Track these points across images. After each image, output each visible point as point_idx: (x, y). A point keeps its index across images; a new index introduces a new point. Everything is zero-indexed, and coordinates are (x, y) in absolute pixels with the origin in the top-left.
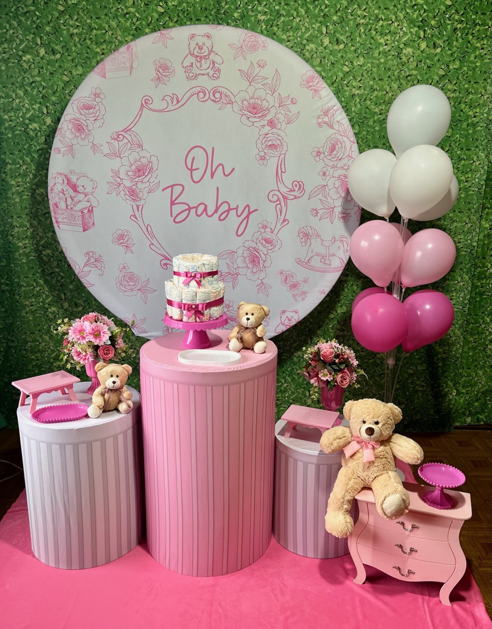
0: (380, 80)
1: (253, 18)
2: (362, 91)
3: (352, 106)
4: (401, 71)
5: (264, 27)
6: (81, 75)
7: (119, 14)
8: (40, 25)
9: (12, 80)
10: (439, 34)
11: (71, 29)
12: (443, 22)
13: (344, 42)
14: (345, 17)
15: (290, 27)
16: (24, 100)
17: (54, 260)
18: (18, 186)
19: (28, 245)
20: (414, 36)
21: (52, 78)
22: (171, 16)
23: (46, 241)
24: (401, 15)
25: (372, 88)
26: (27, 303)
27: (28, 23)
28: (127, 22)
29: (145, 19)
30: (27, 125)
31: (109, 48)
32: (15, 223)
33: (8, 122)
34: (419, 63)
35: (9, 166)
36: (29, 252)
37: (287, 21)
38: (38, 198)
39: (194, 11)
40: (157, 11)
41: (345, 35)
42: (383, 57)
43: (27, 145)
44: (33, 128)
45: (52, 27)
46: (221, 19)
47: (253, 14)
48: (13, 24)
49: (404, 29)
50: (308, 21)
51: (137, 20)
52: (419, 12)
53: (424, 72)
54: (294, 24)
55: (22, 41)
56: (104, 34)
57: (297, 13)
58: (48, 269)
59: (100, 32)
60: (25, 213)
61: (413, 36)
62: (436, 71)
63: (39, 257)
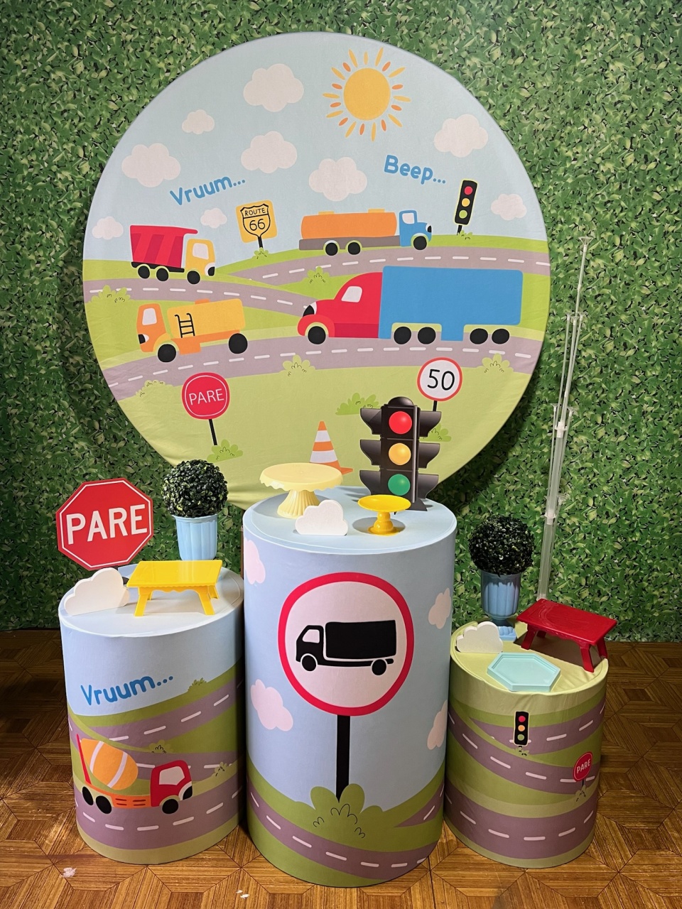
0: (575, 108)
1: (389, 20)
2: (550, 124)
3: (534, 147)
4: (606, 95)
5: (406, 31)
6: (135, 101)
7: (194, 13)
8: (79, 28)
9: (35, 108)
10: (663, 42)
11: (123, 34)
12: (668, 24)
13: (523, 55)
14: (524, 18)
15: (444, 31)
16: (51, 136)
17: (86, 372)
18: (38, 262)
19: (50, 349)
20: (626, 45)
21: (93, 105)
22: (270, 16)
23: (75, 344)
24: (606, 15)
25: (563, 121)
26: (44, 434)
27: (61, 25)
28: (205, 25)
29: (231, 20)
30: (55, 173)
31: (177, 62)
32: (32, 317)
33: (27, 169)
34: (633, 84)
35: (27, 233)
36: (50, 360)
37: (440, 22)
38: (66, 279)
39: (303, 9)
40: (249, 9)
41: (524, 45)
42: (581, 75)
43: (54, 203)
44: (62, 178)
45: (96, 31)
46: (343, 21)
47: (390, 14)
48: (39, 26)
49: (611, 34)
50: (470, 23)
51: (220, 22)
52: (634, 9)
53: (642, 97)
54: (450, 28)
55: (51, 51)
56: (171, 42)
57: (455, 11)
58: (76, 385)
59: (164, 39)
60: (47, 302)
61: (624, 45)
62: (659, 95)
63: (65, 367)
